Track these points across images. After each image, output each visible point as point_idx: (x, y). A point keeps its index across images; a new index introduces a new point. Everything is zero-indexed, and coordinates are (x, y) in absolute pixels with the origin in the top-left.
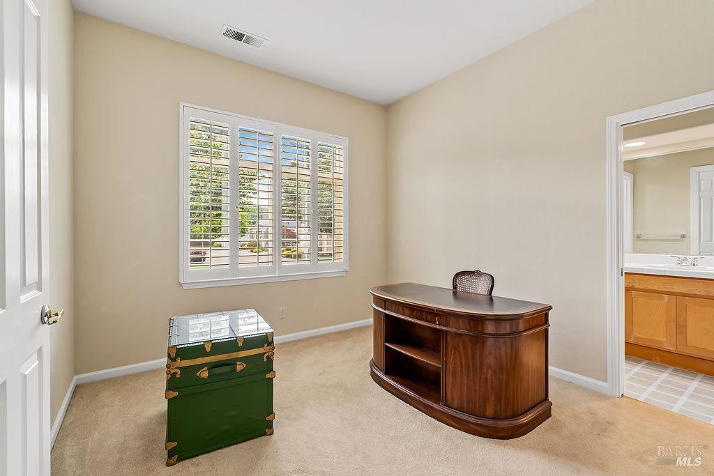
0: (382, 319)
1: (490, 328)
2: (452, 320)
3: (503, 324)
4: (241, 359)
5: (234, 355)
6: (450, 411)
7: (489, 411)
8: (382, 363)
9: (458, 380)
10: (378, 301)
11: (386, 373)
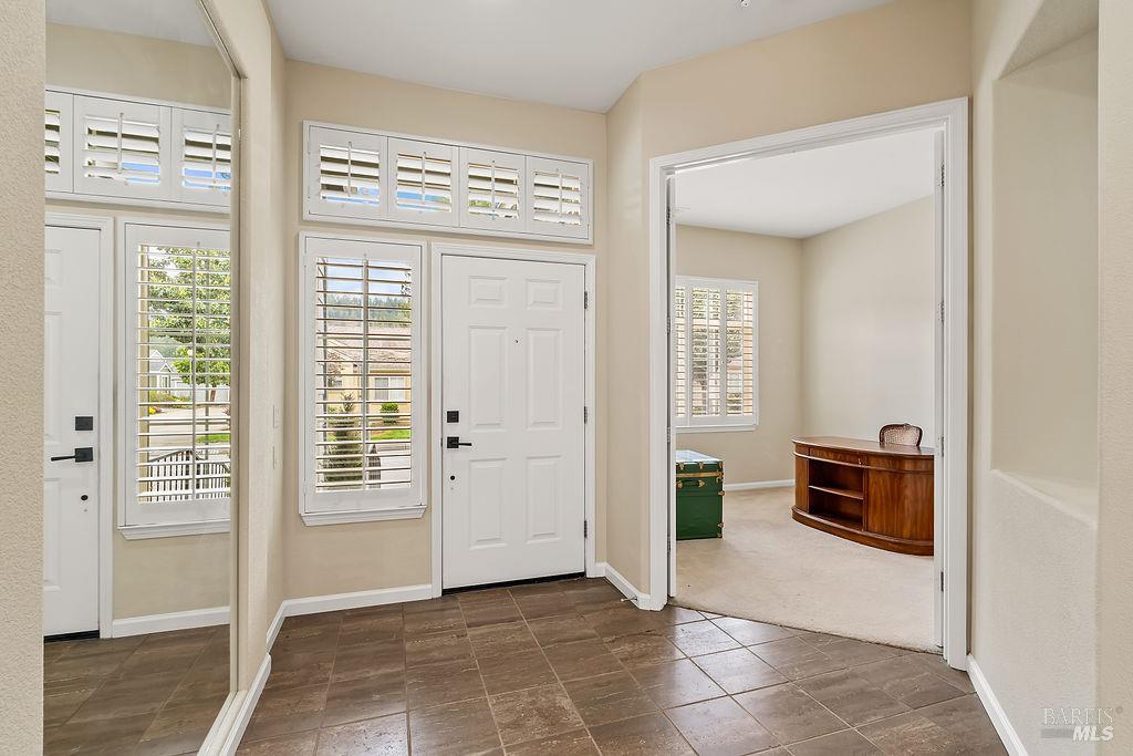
0: (806, 464)
1: (908, 466)
2: (873, 460)
3: (919, 463)
4: (703, 479)
5: (697, 475)
6: (871, 535)
7: (906, 533)
8: (806, 504)
9: (878, 509)
10: (800, 447)
11: (810, 513)
